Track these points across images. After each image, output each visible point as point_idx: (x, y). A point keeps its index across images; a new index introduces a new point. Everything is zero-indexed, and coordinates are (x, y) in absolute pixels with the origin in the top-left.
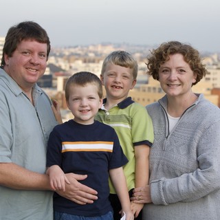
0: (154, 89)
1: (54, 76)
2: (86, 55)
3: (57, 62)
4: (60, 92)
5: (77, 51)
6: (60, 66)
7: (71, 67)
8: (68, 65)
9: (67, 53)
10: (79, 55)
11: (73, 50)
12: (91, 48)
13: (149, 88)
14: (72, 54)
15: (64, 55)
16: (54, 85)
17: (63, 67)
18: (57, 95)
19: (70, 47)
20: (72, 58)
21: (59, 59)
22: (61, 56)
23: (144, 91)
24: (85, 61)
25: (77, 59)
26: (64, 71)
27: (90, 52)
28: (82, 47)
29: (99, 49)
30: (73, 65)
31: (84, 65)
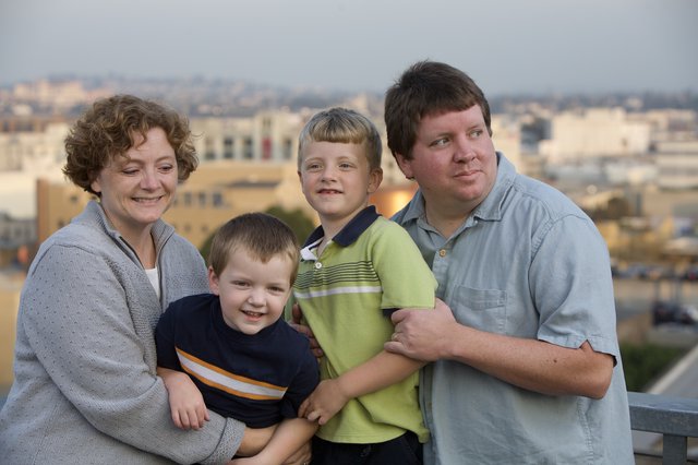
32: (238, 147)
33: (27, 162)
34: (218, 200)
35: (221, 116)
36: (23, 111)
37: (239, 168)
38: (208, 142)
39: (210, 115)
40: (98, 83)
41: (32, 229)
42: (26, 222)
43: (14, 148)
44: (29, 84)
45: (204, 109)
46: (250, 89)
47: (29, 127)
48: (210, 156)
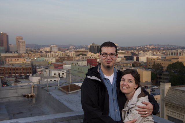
0: (168, 60)
1: (133, 56)
2: (144, 49)
3: (134, 51)
4: (135, 61)
5: (141, 47)
6: (135, 53)
7: (139, 53)
8: (138, 52)
9: (137, 48)
10: (142, 49)
11: (139, 47)
12: (146, 46)
13: (166, 60)
14: (139, 49)
15: (137, 49)
16: (133, 59)
17: (136, 53)
18: (134, 63)
19: (138, 46)
20: (139, 50)
21: (135, 51)
22: (136, 49)
23: (165, 61)
24: (143, 51)
25: (141, 50)
26: (137, 54)
27: (145, 48)
28: (142, 46)
29: (149, 47)
30: (139, 52)
31: (143, 52)
32: (173, 54)
33: (146, 55)
34: (170, 60)
35: (171, 50)
36: (146, 49)
37: (173, 56)
38: (169, 53)
39: (170, 49)
40: (155, 45)
41: (146, 63)
42: (145, 62)
43: (144, 54)
44: (147, 46)
45: (169, 49)
46: (175, 46)
47: (147, 51)
48: (170, 55)
